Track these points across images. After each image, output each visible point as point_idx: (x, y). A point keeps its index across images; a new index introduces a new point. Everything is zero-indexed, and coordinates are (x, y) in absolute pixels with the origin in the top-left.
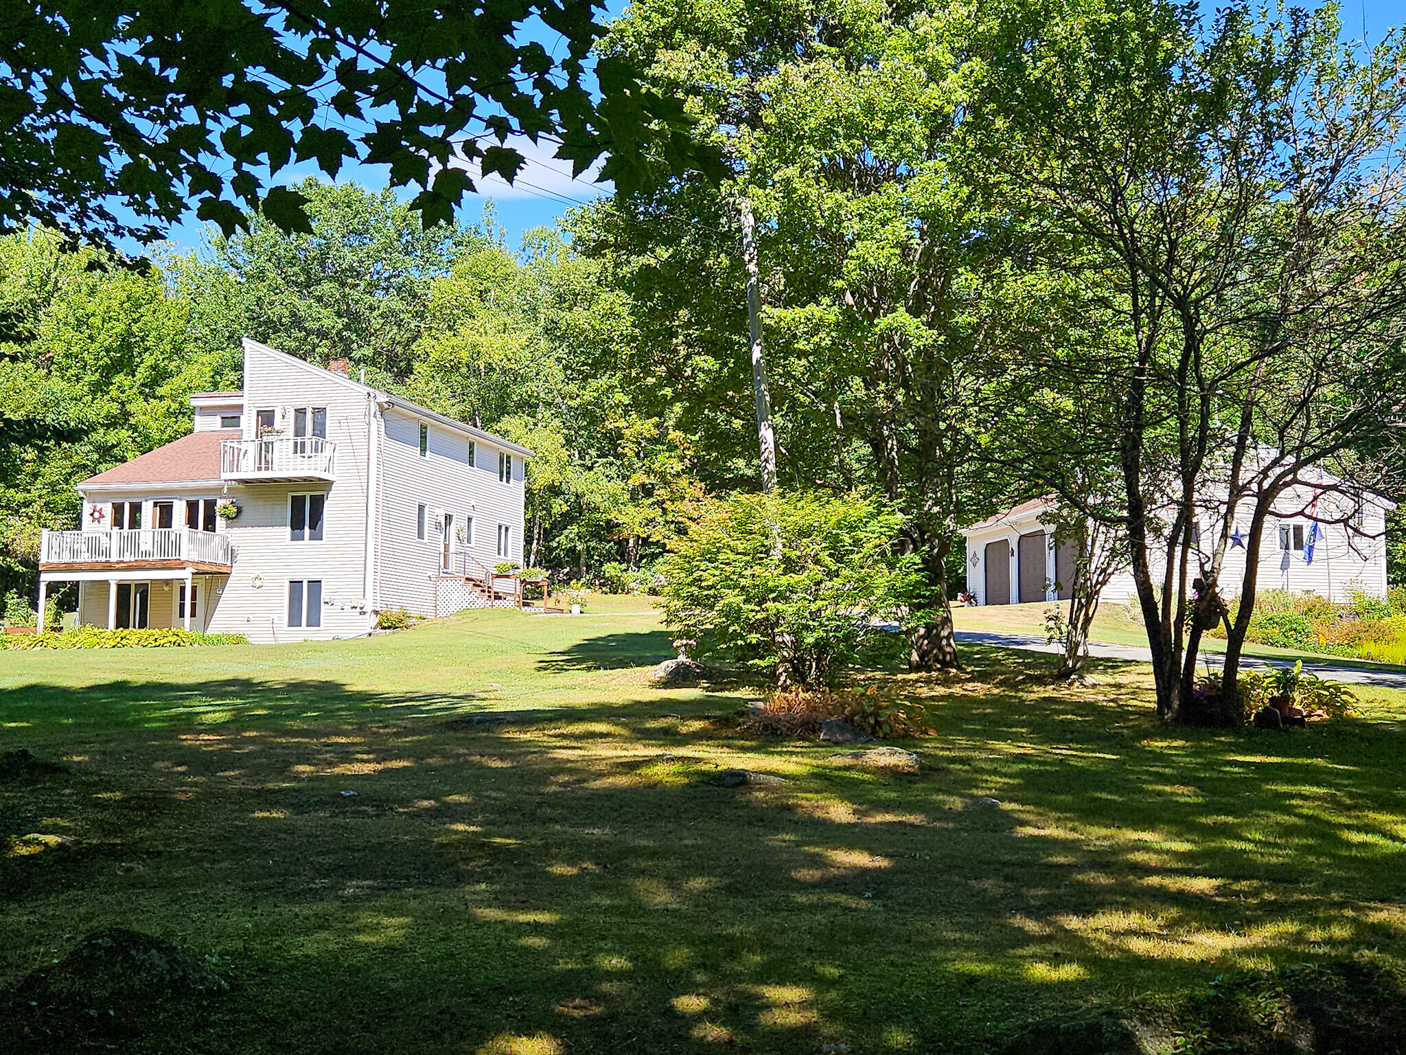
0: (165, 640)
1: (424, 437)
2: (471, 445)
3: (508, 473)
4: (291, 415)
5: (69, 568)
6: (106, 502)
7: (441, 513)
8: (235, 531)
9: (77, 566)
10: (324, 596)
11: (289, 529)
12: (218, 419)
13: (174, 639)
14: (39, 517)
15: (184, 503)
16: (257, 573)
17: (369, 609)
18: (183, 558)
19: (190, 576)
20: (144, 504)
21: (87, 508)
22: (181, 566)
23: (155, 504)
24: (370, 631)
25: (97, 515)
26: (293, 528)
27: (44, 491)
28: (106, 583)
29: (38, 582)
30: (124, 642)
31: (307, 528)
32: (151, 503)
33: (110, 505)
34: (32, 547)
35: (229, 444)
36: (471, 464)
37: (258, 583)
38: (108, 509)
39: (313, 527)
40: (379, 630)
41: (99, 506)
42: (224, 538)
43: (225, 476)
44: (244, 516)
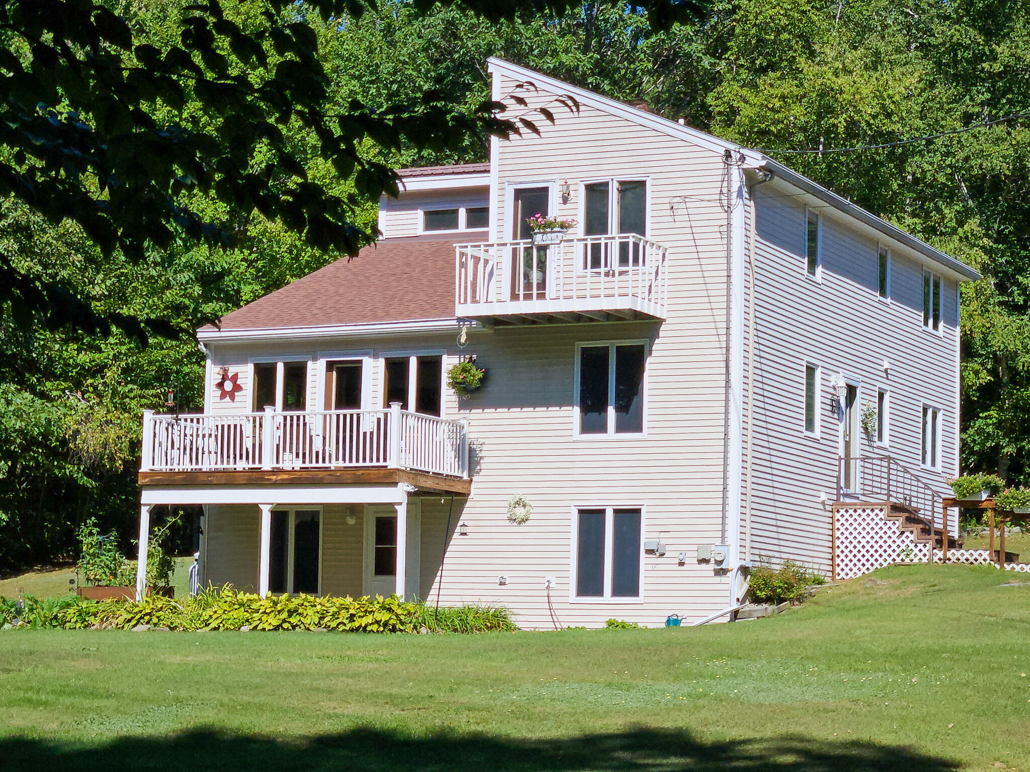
0: (369, 619)
1: (812, 237)
2: (883, 258)
3: (936, 310)
4: (580, 197)
5: (191, 480)
6: (245, 362)
7: (839, 381)
8: (476, 413)
9: (203, 478)
10: (647, 537)
11: (577, 410)
12: (418, 216)
13: (384, 616)
14: (115, 393)
15: (381, 362)
16: (518, 493)
17: (733, 563)
18: (392, 464)
19: (404, 499)
20: (310, 365)
21: (212, 372)
22: (387, 478)
23: (330, 366)
24: (735, 606)
25: (228, 386)
26: (586, 409)
27: (123, 349)
28: (253, 510)
29: (137, 506)
30: (294, 620)
31: (611, 412)
32: (322, 363)
33: (250, 368)
34: (105, 445)
35: (469, 251)
36: (883, 293)
37: (520, 512)
38: (246, 374)
39: (622, 408)
40: (749, 606)
41: (232, 370)
42: (457, 428)
43: (462, 310)
44: (493, 388)
